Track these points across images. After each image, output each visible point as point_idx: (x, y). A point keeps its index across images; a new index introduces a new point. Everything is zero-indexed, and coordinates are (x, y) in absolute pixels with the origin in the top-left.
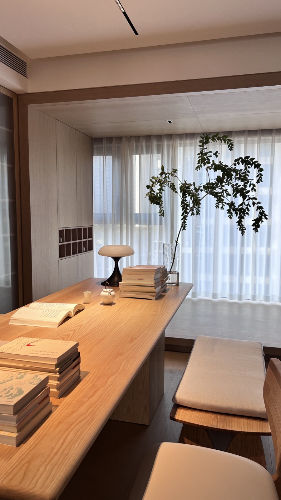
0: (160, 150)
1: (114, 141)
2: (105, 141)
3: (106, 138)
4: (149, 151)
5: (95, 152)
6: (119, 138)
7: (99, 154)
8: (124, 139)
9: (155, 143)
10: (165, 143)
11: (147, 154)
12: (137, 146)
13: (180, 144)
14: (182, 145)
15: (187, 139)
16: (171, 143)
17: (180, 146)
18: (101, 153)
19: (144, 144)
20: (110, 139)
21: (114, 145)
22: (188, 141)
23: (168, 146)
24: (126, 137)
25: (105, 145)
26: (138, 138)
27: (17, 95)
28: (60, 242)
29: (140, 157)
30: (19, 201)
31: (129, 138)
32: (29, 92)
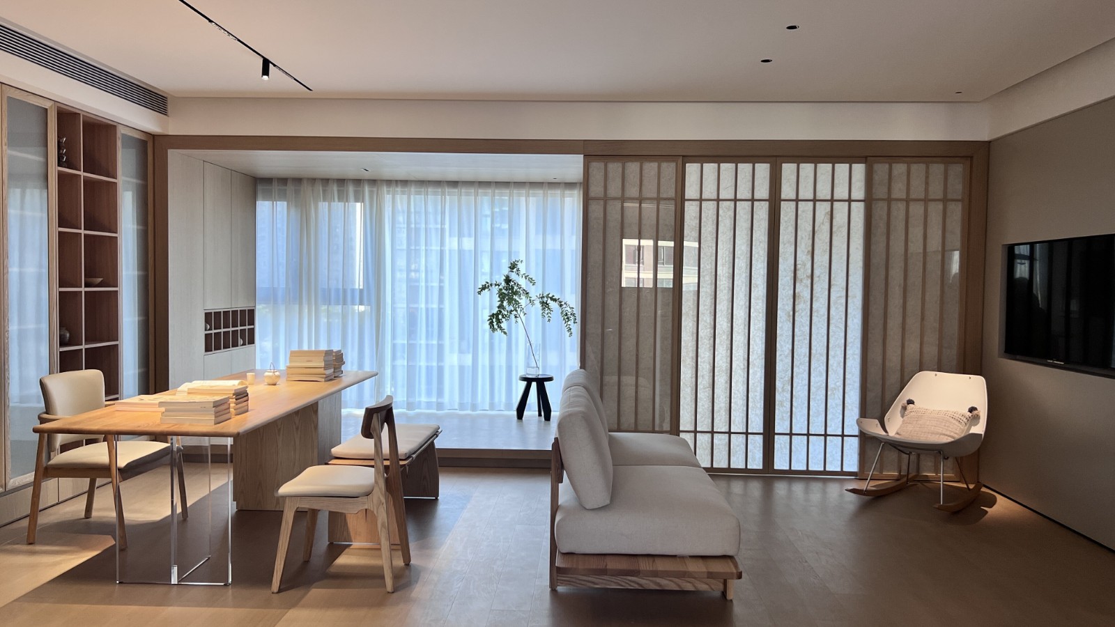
0: (359, 197)
1: (289, 184)
2: (275, 183)
3: (278, 179)
4: (343, 197)
5: (260, 195)
6: (298, 180)
7: (264, 199)
8: (305, 182)
9: (351, 190)
10: (367, 189)
11: (339, 201)
12: (324, 191)
13: (388, 193)
14: (391, 193)
15: (397, 186)
16: (375, 189)
18: (269, 196)
19: (335, 189)
20: (283, 181)
21: (290, 187)
22: (399, 189)
23: (371, 193)
24: (308, 179)
25: (275, 187)
26: (326, 181)
27: (153, 137)
28: (206, 330)
29: (329, 206)
30: (153, 274)
31: (313, 180)
32: (170, 134)
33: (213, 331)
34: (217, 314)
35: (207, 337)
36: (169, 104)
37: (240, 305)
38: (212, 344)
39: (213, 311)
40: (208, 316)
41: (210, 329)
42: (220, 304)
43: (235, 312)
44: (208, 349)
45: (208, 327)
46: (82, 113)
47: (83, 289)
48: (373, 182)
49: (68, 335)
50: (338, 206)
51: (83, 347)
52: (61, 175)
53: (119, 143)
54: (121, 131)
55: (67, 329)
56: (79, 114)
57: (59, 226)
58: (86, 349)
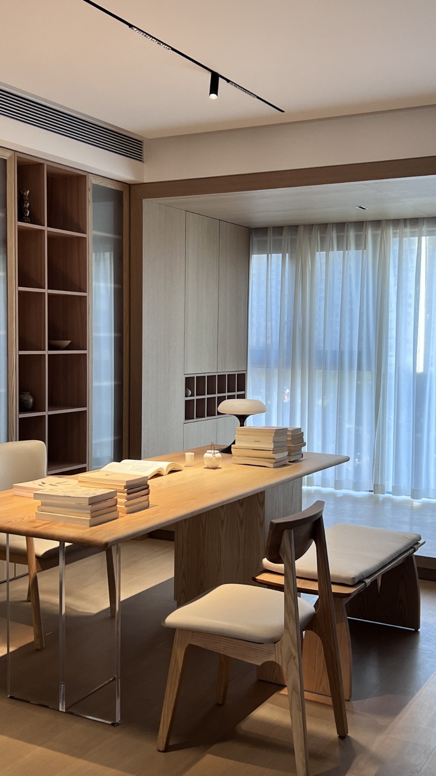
0: (360, 244)
1: (285, 232)
2: (270, 233)
3: (273, 227)
4: (342, 244)
5: (255, 248)
6: (294, 228)
7: (261, 251)
8: (301, 229)
9: (352, 233)
10: (370, 233)
11: (338, 250)
12: (323, 240)
13: (395, 234)
14: (398, 235)
15: (405, 226)
16: (379, 232)
17: (394, 236)
18: (263, 248)
19: (334, 235)
20: (279, 229)
21: (286, 237)
22: (408, 230)
23: (374, 237)
24: (305, 226)
25: (270, 237)
26: (324, 226)
27: (129, 186)
28: (186, 396)
29: (327, 256)
30: (128, 336)
31: (310, 227)
32: (145, 182)
33: (195, 398)
34: (200, 379)
35: (188, 403)
36: (144, 149)
37: (229, 369)
38: (194, 411)
39: (195, 376)
40: (189, 381)
41: (192, 395)
42: (205, 367)
43: (221, 377)
44: (188, 416)
45: (190, 393)
46: (46, 163)
47: (46, 352)
48: (378, 223)
49: (31, 400)
50: (336, 255)
51: (46, 413)
52: (22, 233)
53: (89, 195)
54: (92, 181)
55: (31, 395)
56: (43, 164)
57: (19, 286)
58: (49, 416)
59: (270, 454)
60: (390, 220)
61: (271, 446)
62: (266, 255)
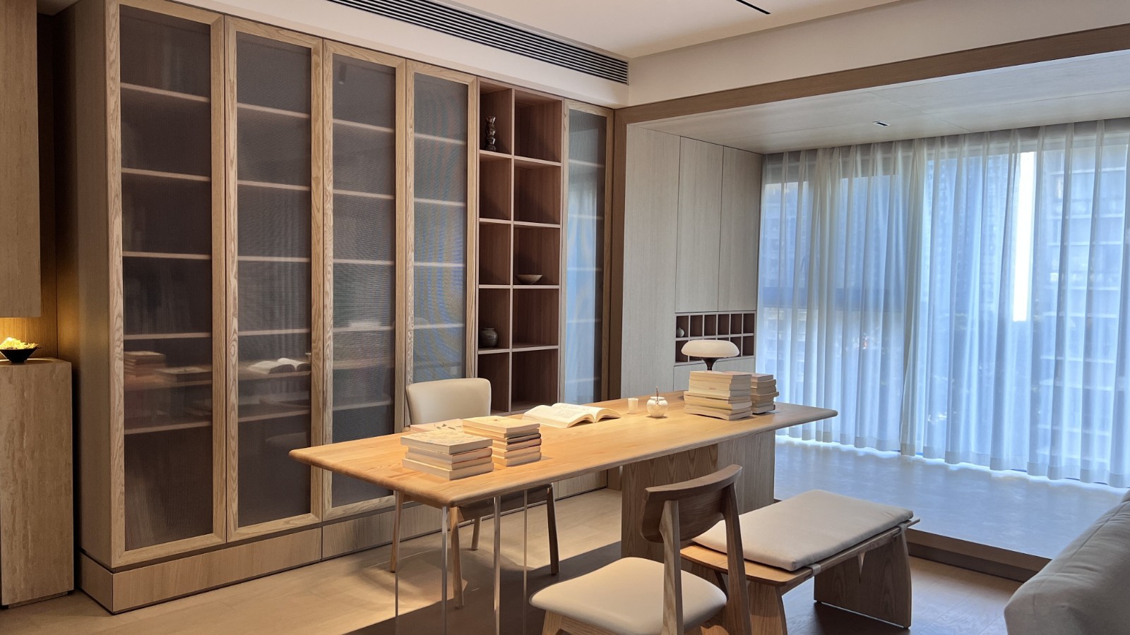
0: (888, 167)
1: (802, 156)
2: (786, 158)
3: (789, 152)
4: (867, 169)
5: (768, 176)
6: (813, 152)
7: (775, 181)
8: (820, 153)
9: (879, 156)
10: (900, 154)
11: (863, 175)
12: (845, 164)
13: (930, 155)
14: (933, 156)
15: (942, 145)
16: (911, 154)
17: (929, 159)
18: (777, 178)
19: (859, 158)
20: (795, 154)
21: (803, 164)
22: (946, 150)
23: (905, 159)
24: (825, 149)
25: (786, 164)
26: (846, 149)
27: (613, 111)
28: (677, 337)
29: (850, 182)
30: (609, 272)
31: (831, 150)
32: (630, 105)
33: (690, 338)
34: (696, 318)
35: (680, 345)
36: (630, 70)
37: (733, 308)
39: (690, 315)
40: (681, 321)
41: (686, 336)
42: (702, 306)
43: (723, 317)
44: (681, 358)
45: (683, 333)
46: (514, 89)
47: (511, 287)
48: (909, 143)
49: (495, 336)
50: (859, 181)
51: (511, 350)
52: (484, 164)
53: (566, 122)
54: (567, 107)
55: (495, 330)
56: (511, 89)
57: (480, 217)
58: (513, 353)
59: (726, 404)
60: (924, 138)
61: (727, 395)
62: (780, 184)
